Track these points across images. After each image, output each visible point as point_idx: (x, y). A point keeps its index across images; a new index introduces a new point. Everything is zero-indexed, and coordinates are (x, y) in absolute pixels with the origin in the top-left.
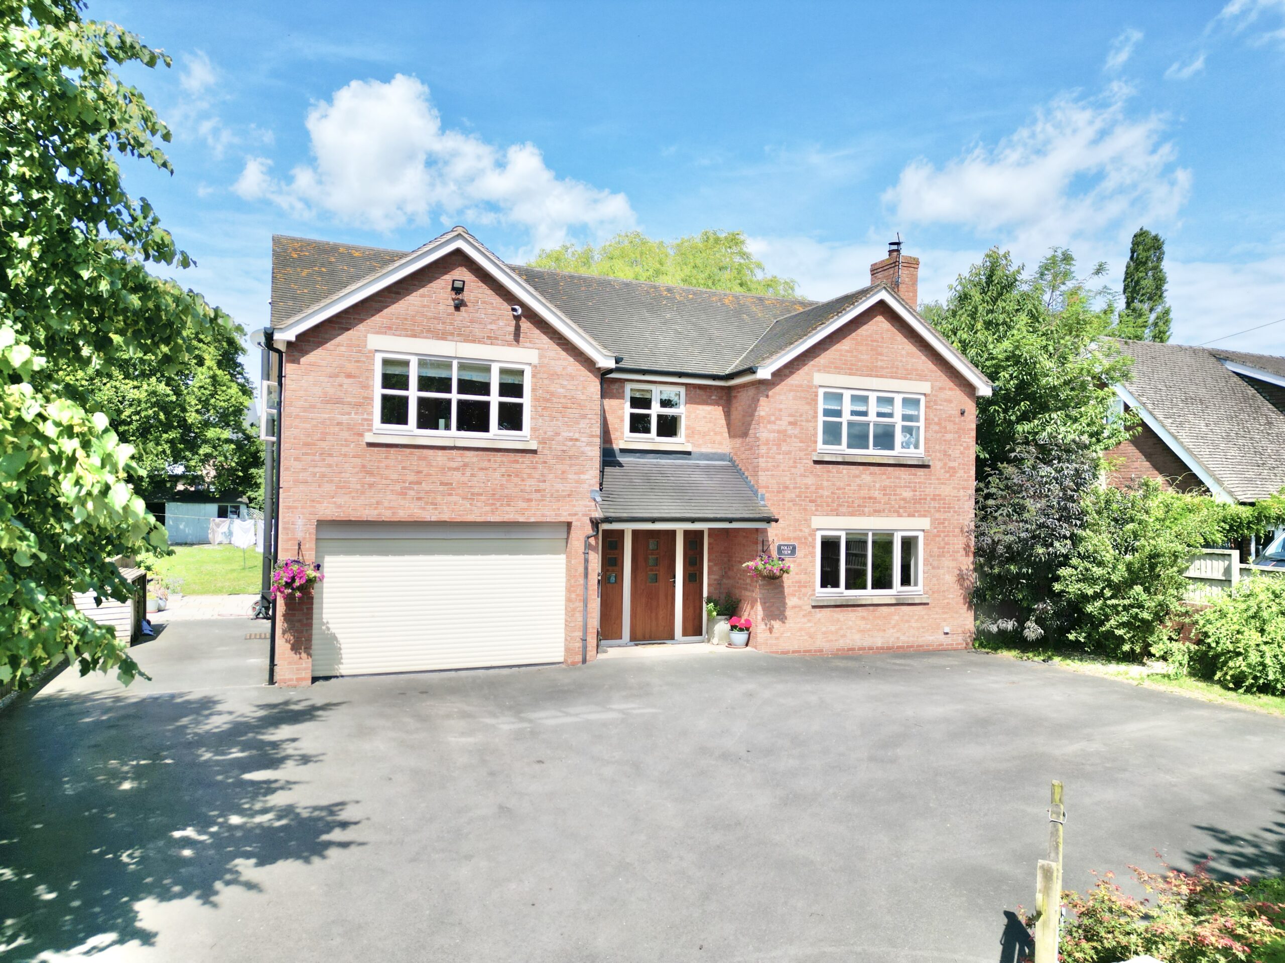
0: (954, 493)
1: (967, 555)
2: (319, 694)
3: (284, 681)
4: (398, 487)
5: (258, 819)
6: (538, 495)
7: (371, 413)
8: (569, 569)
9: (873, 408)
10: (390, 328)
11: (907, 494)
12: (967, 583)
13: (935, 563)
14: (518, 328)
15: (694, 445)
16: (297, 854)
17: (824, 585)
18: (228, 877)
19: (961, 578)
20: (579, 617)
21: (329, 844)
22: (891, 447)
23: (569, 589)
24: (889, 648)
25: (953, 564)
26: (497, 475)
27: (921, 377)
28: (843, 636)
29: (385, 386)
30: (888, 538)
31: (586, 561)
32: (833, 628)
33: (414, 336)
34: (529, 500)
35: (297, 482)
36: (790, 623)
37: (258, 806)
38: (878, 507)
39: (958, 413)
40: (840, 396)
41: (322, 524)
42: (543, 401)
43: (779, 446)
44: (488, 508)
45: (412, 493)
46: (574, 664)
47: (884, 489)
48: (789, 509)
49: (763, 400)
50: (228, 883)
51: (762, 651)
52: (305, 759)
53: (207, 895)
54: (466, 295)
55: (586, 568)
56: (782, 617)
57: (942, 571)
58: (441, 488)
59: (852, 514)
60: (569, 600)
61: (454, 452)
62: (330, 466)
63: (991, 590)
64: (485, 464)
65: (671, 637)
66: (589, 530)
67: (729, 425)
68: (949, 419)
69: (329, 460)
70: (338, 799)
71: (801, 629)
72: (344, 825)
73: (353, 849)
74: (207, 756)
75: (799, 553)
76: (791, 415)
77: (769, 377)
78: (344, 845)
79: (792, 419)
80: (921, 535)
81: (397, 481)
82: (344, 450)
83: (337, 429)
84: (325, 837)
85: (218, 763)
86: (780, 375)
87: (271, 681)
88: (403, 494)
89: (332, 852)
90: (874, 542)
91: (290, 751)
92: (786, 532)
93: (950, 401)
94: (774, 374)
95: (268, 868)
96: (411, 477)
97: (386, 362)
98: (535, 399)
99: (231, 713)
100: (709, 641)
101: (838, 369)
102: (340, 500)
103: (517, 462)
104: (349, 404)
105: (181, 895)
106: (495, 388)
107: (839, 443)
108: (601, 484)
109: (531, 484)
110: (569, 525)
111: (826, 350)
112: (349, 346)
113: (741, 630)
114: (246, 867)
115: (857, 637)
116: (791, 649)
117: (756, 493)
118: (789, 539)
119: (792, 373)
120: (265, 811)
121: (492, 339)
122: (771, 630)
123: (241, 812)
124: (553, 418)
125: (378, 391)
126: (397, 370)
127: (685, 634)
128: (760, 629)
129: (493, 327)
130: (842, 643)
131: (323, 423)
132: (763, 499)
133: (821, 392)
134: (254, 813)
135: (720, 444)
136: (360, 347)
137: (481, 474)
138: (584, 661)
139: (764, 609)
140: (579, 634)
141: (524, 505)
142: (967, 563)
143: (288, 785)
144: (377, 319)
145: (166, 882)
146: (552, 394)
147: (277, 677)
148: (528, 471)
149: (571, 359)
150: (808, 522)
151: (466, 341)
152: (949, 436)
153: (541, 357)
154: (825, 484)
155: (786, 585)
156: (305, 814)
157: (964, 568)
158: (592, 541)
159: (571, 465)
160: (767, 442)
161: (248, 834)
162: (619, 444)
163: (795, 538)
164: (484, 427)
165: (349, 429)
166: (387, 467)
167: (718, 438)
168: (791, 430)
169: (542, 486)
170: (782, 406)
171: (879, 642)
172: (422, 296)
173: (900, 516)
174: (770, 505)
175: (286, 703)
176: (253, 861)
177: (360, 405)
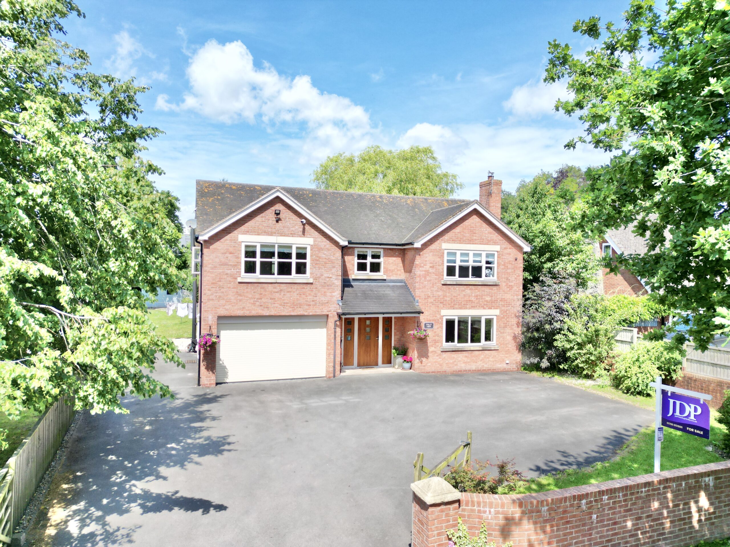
0: (512, 297)
1: (518, 327)
2: (219, 391)
3: (204, 385)
4: (252, 301)
5: (198, 441)
6: (313, 303)
7: (240, 269)
8: (328, 335)
9: (471, 258)
10: (248, 232)
11: (488, 298)
12: (518, 340)
13: (502, 331)
14: (304, 229)
15: (387, 276)
16: (212, 453)
17: (447, 340)
18: (189, 460)
19: (515, 338)
20: (332, 357)
21: (224, 450)
22: (480, 276)
23: (328, 344)
24: (479, 371)
25: (511, 331)
26: (295, 294)
27: (495, 243)
28: (456, 365)
29: (246, 257)
30: (478, 319)
31: (335, 332)
32: (451, 361)
33: (259, 235)
34: (310, 305)
35: (209, 300)
36: (430, 359)
37: (197, 436)
38: (473, 305)
39: (513, 260)
40: (455, 254)
41: (220, 318)
42: (316, 261)
43: (425, 278)
44: (291, 309)
45: (258, 303)
46: (329, 377)
47: (477, 296)
48: (430, 306)
49: (418, 257)
50: (189, 462)
51: (417, 372)
52: (214, 419)
53: (182, 466)
54: (281, 216)
55: (335, 335)
56: (427, 357)
57: (505, 335)
58: (270, 301)
59: (461, 308)
60: (327, 349)
61: (276, 285)
62: (223, 292)
63: (529, 343)
64: (290, 290)
65: (376, 364)
66: (337, 318)
67: (404, 266)
68: (509, 262)
69: (222, 290)
70: (227, 434)
71: (436, 362)
72: (229, 444)
73: (232, 452)
74: (176, 416)
75: (435, 327)
76: (431, 263)
77: (420, 246)
78: (229, 451)
79: (431, 265)
80: (495, 318)
81: (251, 298)
82: (229, 285)
83: (225, 277)
84: (222, 448)
85: (181, 420)
86: (425, 245)
87: (199, 385)
88: (254, 304)
89: (225, 453)
90: (471, 321)
91: (208, 415)
92: (429, 317)
93: (510, 254)
94: (422, 245)
95: (202, 458)
96: (258, 296)
97: (246, 246)
98: (312, 260)
99: (182, 399)
100: (394, 367)
101: (454, 241)
102: (227, 307)
103: (304, 288)
104: (231, 265)
105: (174, 466)
106: (294, 256)
107: (454, 275)
108: (342, 297)
109: (310, 298)
110: (328, 316)
111: (448, 232)
112: (231, 240)
113: (408, 362)
114: (195, 457)
115: (463, 365)
116: (431, 371)
117: (414, 299)
118: (430, 320)
119: (432, 244)
120: (200, 438)
121: (293, 235)
122: (421, 362)
123: (190, 438)
124: (319, 268)
125: (243, 259)
126: (251, 249)
127: (383, 363)
128: (416, 362)
129: (293, 229)
130: (456, 368)
131: (220, 274)
132: (418, 302)
133: (446, 252)
134: (196, 439)
135: (400, 275)
136: (235, 240)
137: (288, 294)
138: (334, 376)
139: (418, 353)
140: (332, 364)
141: (307, 307)
142: (518, 331)
143: (208, 428)
144: (243, 228)
145: (168, 461)
146: (320, 258)
147: (201, 383)
148: (309, 292)
149: (328, 242)
150: (439, 312)
151: (281, 236)
152: (509, 271)
153: (314, 241)
154: (448, 294)
155: (428, 342)
156: (215, 439)
157: (516, 333)
158: (338, 323)
159: (328, 289)
160: (420, 276)
161: (195, 446)
162: (352, 277)
163: (433, 320)
164: (289, 273)
165: (231, 276)
166: (247, 292)
167: (399, 272)
168: (431, 270)
169: (315, 298)
170: (427, 259)
171: (473, 367)
172: (262, 217)
173: (484, 309)
174: (420, 305)
175: (205, 394)
176: (197, 455)
177: (235, 265)
